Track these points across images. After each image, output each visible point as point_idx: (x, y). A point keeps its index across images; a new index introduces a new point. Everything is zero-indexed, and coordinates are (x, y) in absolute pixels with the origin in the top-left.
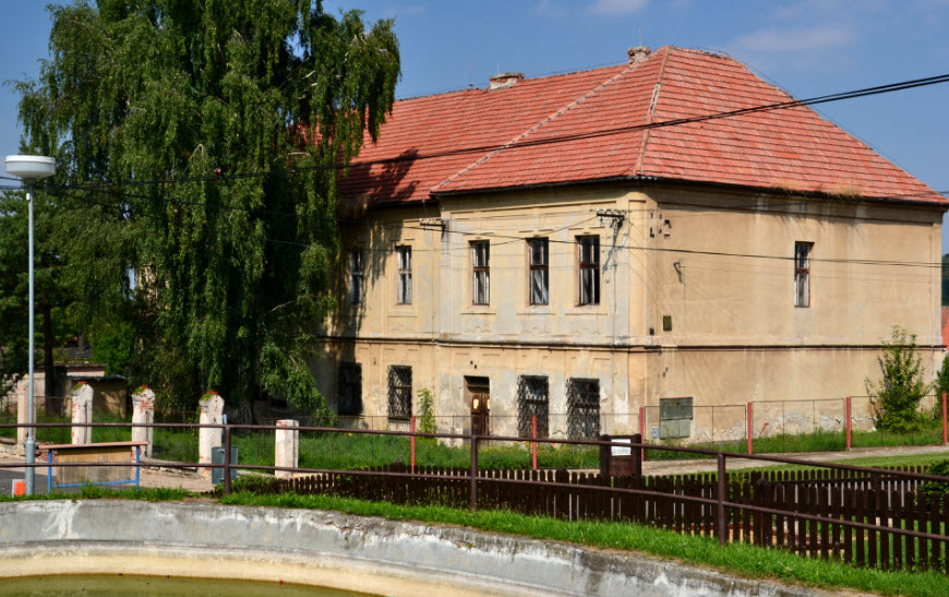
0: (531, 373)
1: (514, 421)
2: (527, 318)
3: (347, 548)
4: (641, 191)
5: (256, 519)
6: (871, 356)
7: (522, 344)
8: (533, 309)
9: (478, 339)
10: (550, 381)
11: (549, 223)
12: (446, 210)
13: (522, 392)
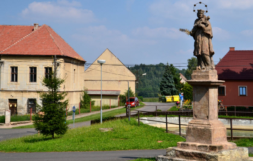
0: (31, 98)
1: (26, 109)
2: (30, 85)
3: (186, 121)
4: (63, 58)
5: (171, 119)
6: (79, 93)
7: (28, 91)
8: (31, 83)
9: (14, 90)
10: (37, 100)
11: (36, 64)
12: (3, 58)
13: (28, 102)
